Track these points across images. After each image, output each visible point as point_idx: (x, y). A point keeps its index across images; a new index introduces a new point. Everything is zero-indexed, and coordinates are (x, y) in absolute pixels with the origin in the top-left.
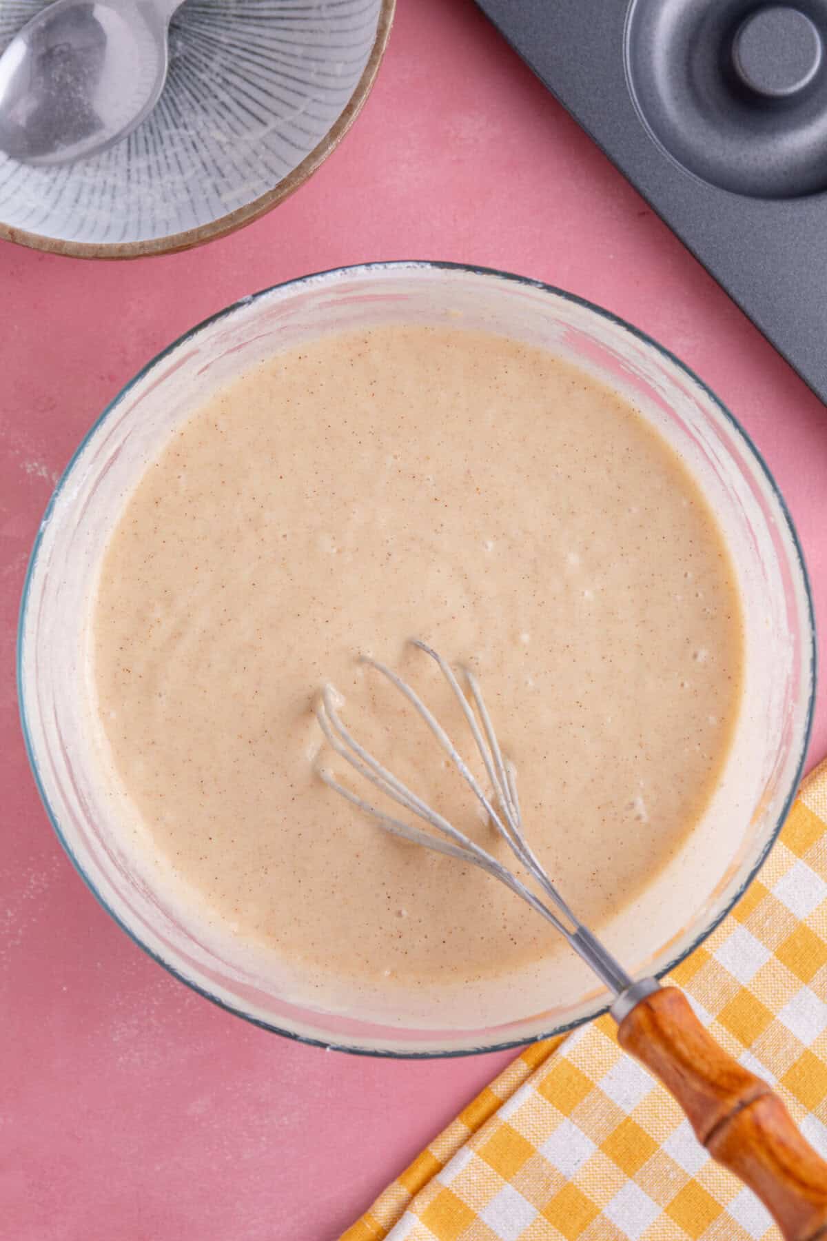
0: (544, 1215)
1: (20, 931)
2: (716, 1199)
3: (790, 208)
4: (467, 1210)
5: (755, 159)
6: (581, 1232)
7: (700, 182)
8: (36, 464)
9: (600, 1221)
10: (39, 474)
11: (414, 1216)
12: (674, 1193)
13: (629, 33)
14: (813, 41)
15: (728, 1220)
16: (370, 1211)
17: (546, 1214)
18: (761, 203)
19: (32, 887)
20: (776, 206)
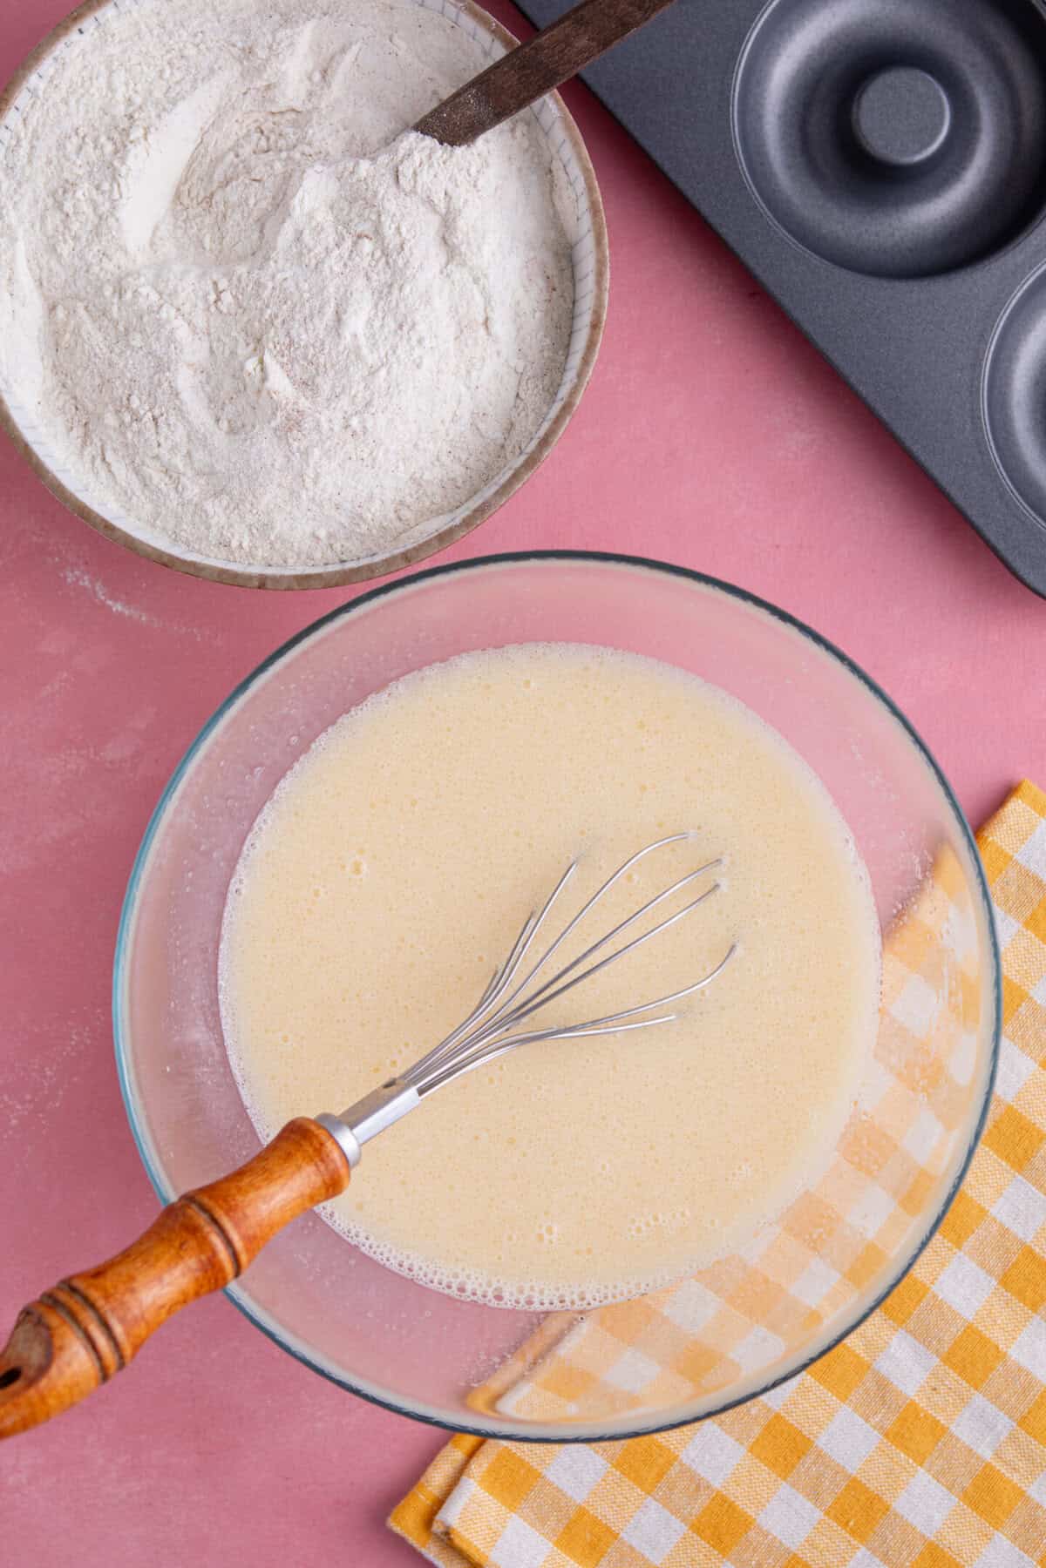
0: (615, 1467)
1: (61, 1093)
2: (804, 1433)
3: (916, 288)
4: (530, 1470)
5: (877, 235)
6: (658, 1482)
7: (816, 260)
8: (77, 573)
9: (678, 1469)
10: (81, 583)
11: (472, 1481)
12: (757, 1431)
13: (737, 95)
14: (941, 105)
15: (820, 1454)
16: (423, 1480)
17: (618, 1466)
18: (885, 283)
19: (73, 1043)
20: (902, 286)
